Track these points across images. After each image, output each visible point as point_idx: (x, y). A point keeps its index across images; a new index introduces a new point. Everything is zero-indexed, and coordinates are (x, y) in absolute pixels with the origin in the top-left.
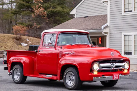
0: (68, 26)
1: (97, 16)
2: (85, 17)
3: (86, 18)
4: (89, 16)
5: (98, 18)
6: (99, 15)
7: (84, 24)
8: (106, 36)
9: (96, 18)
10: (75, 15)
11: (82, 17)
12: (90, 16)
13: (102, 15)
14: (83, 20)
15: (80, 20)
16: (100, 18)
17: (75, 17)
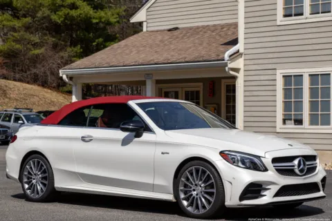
0: (131, 52)
1: (204, 27)
2: (170, 30)
3: (176, 33)
4: (179, 26)
5: (205, 32)
6: (208, 26)
7: (172, 47)
8: (235, 78)
9: (201, 33)
10: (145, 24)
11: (164, 30)
12: (184, 28)
13: (214, 26)
14: (167, 37)
15: (160, 37)
16: (213, 32)
17: (145, 29)
